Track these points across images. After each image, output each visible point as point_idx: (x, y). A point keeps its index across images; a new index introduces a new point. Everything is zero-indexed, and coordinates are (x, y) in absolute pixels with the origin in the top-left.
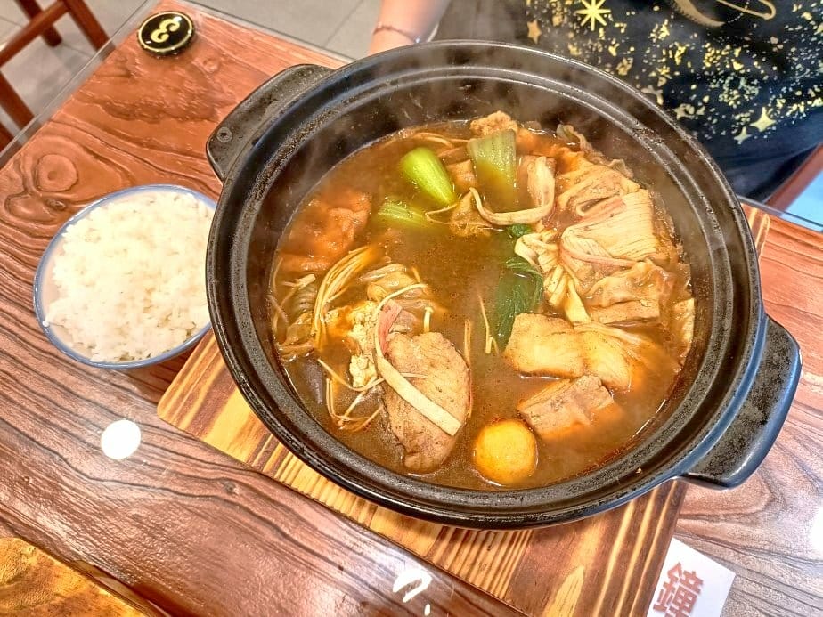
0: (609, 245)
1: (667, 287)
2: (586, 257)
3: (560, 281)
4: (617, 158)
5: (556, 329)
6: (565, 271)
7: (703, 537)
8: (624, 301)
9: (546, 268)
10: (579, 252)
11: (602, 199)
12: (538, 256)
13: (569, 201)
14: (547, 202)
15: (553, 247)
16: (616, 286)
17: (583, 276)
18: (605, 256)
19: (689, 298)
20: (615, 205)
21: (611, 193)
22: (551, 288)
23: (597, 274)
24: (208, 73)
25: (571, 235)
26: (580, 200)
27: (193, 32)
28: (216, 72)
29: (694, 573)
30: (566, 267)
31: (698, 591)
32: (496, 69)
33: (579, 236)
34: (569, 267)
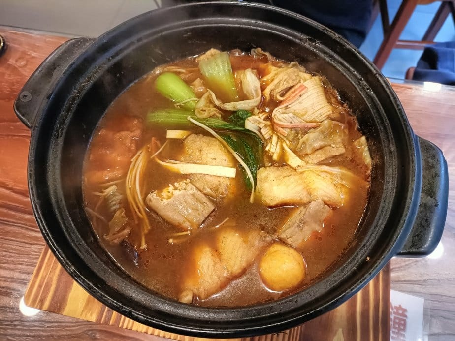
0: (303, 115)
1: (345, 133)
2: (290, 125)
3: (277, 144)
4: (293, 62)
5: (285, 174)
6: (279, 137)
7: (399, 281)
8: (321, 148)
9: (267, 137)
10: (285, 124)
11: (291, 87)
12: (261, 129)
13: (271, 92)
14: (257, 96)
15: (268, 123)
16: (313, 139)
17: (291, 138)
18: (302, 122)
19: (361, 137)
20: (301, 89)
21: (295, 83)
22: (273, 150)
23: (300, 135)
24: (21, 67)
25: (277, 113)
26: (277, 90)
27: (4, 43)
28: (25, 66)
29: (400, 306)
30: (279, 134)
31: (406, 316)
32: (204, 19)
33: (283, 113)
34: (281, 134)
